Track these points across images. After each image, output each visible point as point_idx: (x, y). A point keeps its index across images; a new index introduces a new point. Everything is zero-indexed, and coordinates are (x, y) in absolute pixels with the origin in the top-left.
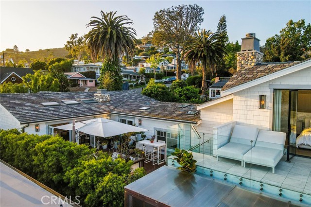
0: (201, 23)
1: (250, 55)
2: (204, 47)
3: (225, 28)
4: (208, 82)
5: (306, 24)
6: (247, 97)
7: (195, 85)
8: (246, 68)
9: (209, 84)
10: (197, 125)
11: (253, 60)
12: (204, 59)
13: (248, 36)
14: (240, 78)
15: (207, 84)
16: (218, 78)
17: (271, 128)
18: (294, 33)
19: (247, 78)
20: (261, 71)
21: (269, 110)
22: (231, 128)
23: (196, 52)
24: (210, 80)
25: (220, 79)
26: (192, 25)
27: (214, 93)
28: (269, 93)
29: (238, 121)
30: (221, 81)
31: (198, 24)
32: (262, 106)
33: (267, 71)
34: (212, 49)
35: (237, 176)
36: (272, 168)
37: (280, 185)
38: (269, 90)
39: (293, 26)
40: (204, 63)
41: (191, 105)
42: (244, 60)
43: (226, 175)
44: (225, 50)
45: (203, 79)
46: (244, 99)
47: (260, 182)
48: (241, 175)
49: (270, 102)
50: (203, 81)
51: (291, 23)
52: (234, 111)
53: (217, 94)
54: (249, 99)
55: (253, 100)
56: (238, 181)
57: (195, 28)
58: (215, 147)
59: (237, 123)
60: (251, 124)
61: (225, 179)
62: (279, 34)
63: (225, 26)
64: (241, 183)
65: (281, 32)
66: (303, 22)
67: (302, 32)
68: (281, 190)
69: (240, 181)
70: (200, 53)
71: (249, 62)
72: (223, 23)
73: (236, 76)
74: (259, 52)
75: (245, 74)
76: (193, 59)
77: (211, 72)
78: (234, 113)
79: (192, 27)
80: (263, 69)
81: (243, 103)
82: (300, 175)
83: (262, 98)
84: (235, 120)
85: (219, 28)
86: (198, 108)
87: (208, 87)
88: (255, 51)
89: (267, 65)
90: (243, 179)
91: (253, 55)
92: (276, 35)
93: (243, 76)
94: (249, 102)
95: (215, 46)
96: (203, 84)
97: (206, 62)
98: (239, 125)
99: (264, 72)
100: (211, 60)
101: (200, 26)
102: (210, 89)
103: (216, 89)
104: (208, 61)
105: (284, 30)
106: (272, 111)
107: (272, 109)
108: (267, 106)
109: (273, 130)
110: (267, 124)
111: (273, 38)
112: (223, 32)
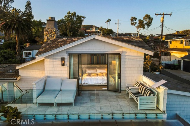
0: (12, 3)
1: (53, 31)
2: (16, 21)
3: (31, 9)
4: (21, 47)
5: (77, 15)
6: (53, 59)
7: (10, 48)
8: (51, 39)
9: (22, 48)
10: (17, 80)
11: (55, 35)
12: (17, 30)
13: (50, 19)
14: (48, 47)
15: (21, 48)
16: (29, 44)
17: (69, 77)
18: (71, 19)
19: (53, 47)
20: (60, 42)
21: (67, 67)
22: (44, 81)
23: (10, 24)
24: (22, 45)
25: (30, 44)
26: (4, 3)
27: (27, 54)
28: (66, 56)
29: (49, 75)
30: (31, 46)
31: (10, 3)
32: (63, 65)
33: (64, 42)
34: (22, 23)
35: (53, 115)
36: (72, 103)
37: (78, 112)
38: (66, 54)
39: (70, 15)
40: (17, 33)
41: (10, 65)
42: (49, 34)
43: (45, 116)
44: (32, 25)
45: (17, 44)
46: (52, 60)
47: (67, 114)
48: (55, 113)
49: (67, 62)
50: (17, 46)
51: (70, 13)
52: (45, 69)
53: (29, 55)
54: (55, 61)
55: (57, 61)
56: (53, 117)
57: (7, 6)
58: (35, 97)
59: (48, 77)
60: (57, 76)
61: (45, 119)
62: (64, 18)
63: (30, 8)
64: (55, 119)
65: (65, 17)
66: (75, 14)
67: (75, 19)
68: (79, 116)
69: (55, 117)
70: (13, 25)
71: (52, 36)
72: (28, 5)
73: (45, 45)
74: (58, 30)
75: (50, 43)
76: (7, 29)
77: (23, 39)
78: (45, 70)
79: (5, 5)
80: (61, 41)
81: (51, 63)
82: (86, 102)
83: (63, 59)
84: (47, 75)
85: (26, 9)
86: (17, 68)
87: (21, 50)
88: (56, 29)
89: (63, 38)
90: (57, 115)
91: (54, 31)
92: (62, 19)
93: (50, 45)
94: (55, 62)
95: (25, 21)
96: (17, 48)
97: (18, 32)
98: (49, 78)
99: (62, 43)
100: (22, 31)
101: (11, 5)
102: (24, 52)
103: (28, 51)
104: (20, 31)
105: (66, 16)
106: (69, 67)
107: (69, 66)
108: (65, 64)
109: (70, 79)
110: (67, 75)
111: (61, 20)
112: (30, 12)
